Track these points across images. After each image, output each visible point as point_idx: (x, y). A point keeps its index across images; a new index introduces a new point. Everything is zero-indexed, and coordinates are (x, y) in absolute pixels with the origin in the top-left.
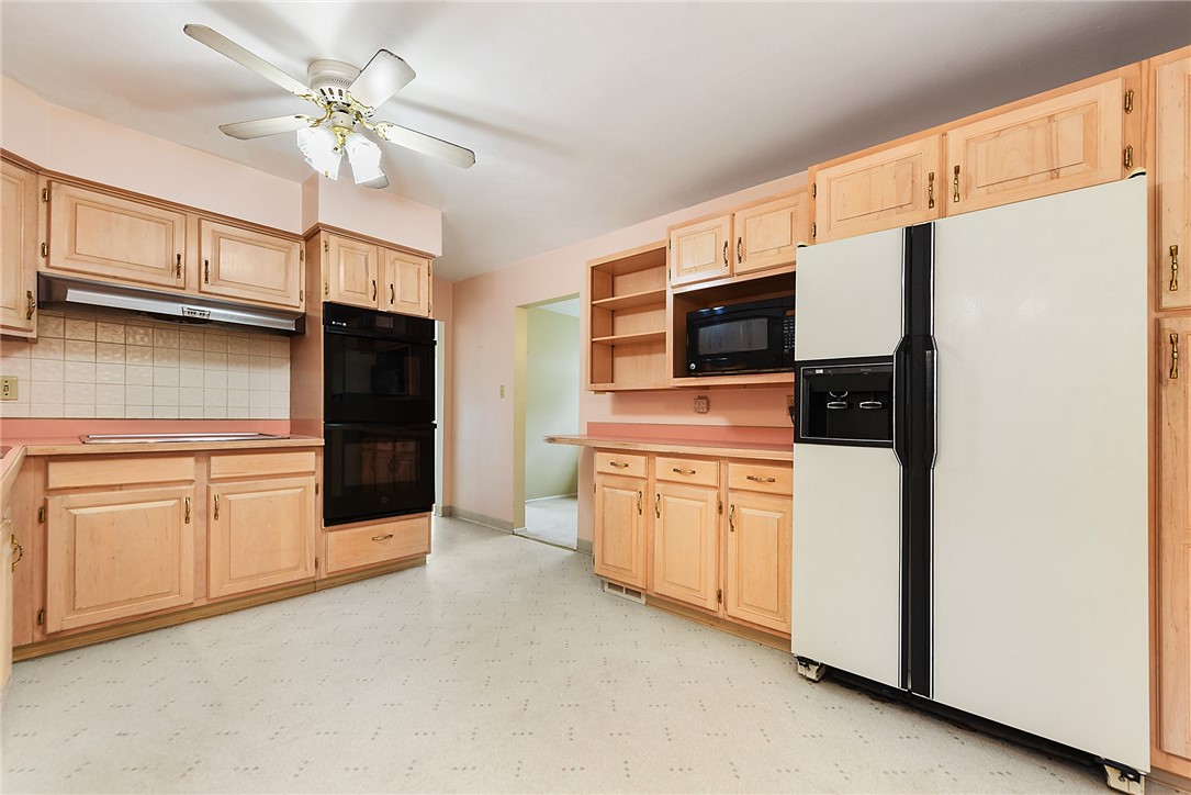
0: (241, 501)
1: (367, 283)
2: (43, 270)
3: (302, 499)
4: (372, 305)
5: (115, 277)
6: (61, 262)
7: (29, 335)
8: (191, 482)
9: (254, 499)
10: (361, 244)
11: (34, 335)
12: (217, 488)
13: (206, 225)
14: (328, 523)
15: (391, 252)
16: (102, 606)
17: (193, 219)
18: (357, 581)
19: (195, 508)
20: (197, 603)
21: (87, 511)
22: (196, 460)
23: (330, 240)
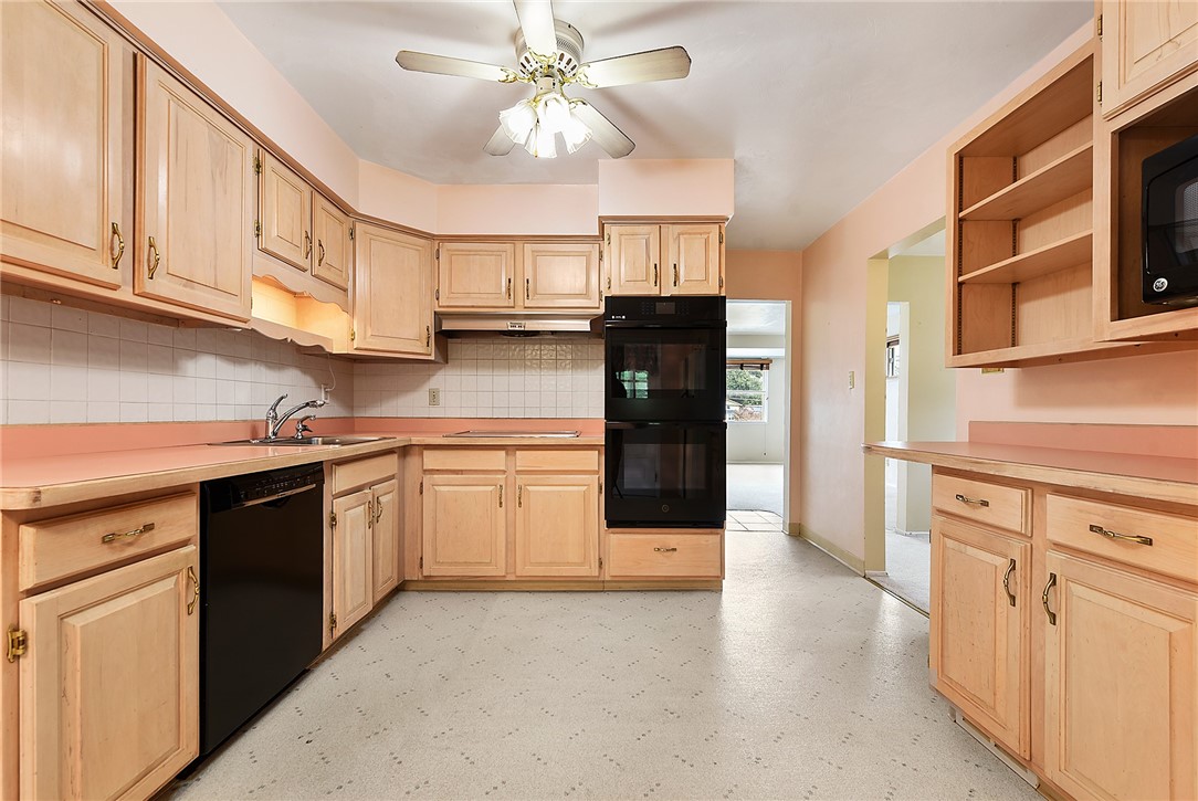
0: (537, 490)
1: (647, 268)
2: (438, 310)
3: (585, 496)
4: (654, 292)
5: (473, 307)
6: (447, 302)
7: (429, 358)
8: (504, 472)
9: (547, 492)
10: (642, 227)
11: (432, 358)
12: (521, 480)
13: (528, 247)
14: (610, 525)
15: (675, 226)
16: (451, 564)
17: (519, 245)
18: (642, 591)
19: (506, 494)
20: (511, 577)
21: (442, 488)
22: (507, 454)
23: (613, 231)
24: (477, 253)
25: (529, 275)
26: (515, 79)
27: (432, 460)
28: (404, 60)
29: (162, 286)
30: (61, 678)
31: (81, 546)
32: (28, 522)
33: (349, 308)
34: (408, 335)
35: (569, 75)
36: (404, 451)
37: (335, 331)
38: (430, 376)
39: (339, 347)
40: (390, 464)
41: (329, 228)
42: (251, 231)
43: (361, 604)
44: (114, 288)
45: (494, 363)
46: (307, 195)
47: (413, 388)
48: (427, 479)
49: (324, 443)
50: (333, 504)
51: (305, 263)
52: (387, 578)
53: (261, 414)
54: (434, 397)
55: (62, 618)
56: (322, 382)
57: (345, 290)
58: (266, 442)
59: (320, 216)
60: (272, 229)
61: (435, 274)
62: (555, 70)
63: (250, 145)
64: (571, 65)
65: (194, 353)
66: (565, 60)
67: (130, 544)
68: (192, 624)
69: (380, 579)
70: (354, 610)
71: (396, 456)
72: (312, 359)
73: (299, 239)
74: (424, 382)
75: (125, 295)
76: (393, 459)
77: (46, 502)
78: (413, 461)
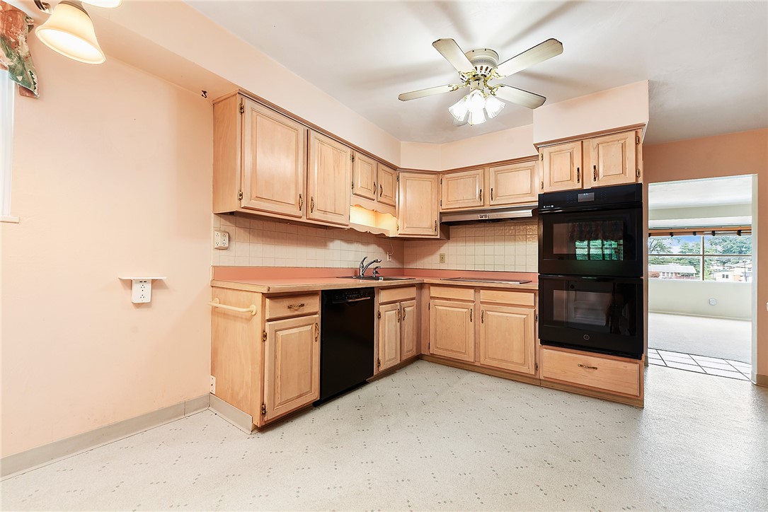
0: (493, 315)
1: (572, 171)
2: (441, 211)
3: (526, 321)
4: (577, 186)
5: (460, 208)
8: (473, 301)
9: (499, 316)
11: (438, 237)
12: (483, 307)
13: (492, 169)
14: (543, 342)
15: (594, 140)
16: (444, 349)
17: (487, 169)
18: (569, 393)
19: (475, 315)
20: (476, 364)
21: (440, 308)
22: (475, 291)
23: (546, 151)
24: (462, 177)
25: (492, 186)
26: (458, 88)
27: (434, 292)
28: (401, 98)
29: (317, 215)
30: (275, 352)
31: (281, 308)
32: (268, 298)
33: (395, 215)
34: (425, 225)
35: (488, 76)
36: (421, 286)
37: (390, 226)
38: (440, 247)
39: (392, 233)
40: (412, 292)
41: (385, 178)
42: (349, 186)
43: (393, 359)
44: (300, 217)
45: (475, 239)
46: (375, 166)
47: (432, 253)
48: (432, 301)
49: (384, 280)
50: (379, 308)
51: (374, 197)
52: (410, 350)
53: (358, 265)
54: (442, 258)
55: (276, 331)
56: (387, 251)
57: (395, 206)
58: (359, 278)
59: (381, 174)
60: (359, 184)
61: (439, 192)
62: (480, 76)
63: (349, 151)
64: (489, 70)
65: (332, 239)
66: (484, 69)
67: (296, 310)
68: (317, 346)
69: (405, 349)
70: (390, 360)
71: (415, 288)
72: (380, 239)
73: (371, 186)
74: (437, 250)
75: (304, 220)
76: (414, 290)
77: (271, 291)
78: (425, 292)
